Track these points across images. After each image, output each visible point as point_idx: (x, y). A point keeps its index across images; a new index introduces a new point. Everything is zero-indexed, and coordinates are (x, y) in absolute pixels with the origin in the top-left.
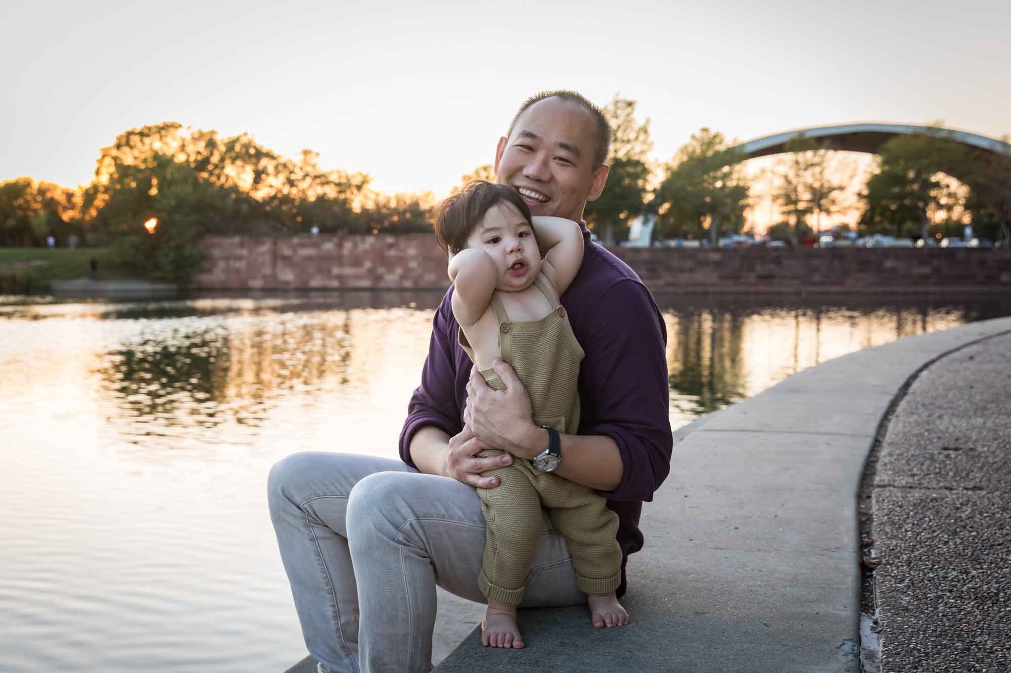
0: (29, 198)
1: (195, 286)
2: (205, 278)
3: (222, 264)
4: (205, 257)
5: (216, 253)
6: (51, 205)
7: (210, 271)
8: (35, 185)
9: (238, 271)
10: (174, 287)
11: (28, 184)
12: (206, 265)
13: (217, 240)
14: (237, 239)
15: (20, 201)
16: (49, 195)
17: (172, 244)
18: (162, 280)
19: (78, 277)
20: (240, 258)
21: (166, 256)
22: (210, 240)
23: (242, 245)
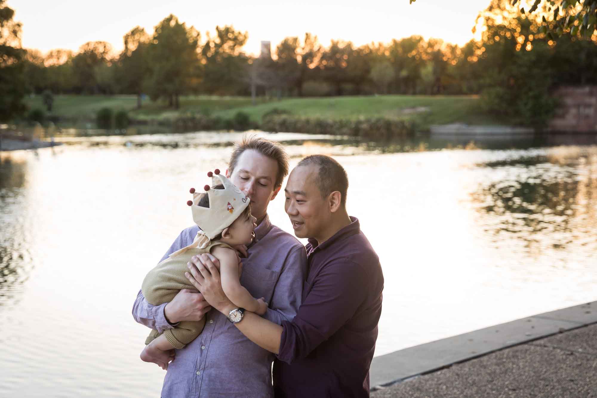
0: (421, 51)
1: (549, 129)
2: (559, 123)
3: (573, 111)
4: (559, 105)
5: (569, 101)
6: (437, 57)
7: (562, 116)
8: (426, 39)
9: (587, 117)
10: (532, 130)
11: (421, 39)
12: (560, 111)
13: (570, 90)
14: (587, 89)
15: (414, 53)
16: (436, 48)
17: (531, 94)
18: (521, 125)
19: (452, 122)
20: (589, 106)
21: (526, 104)
22: (563, 90)
23: (591, 94)
